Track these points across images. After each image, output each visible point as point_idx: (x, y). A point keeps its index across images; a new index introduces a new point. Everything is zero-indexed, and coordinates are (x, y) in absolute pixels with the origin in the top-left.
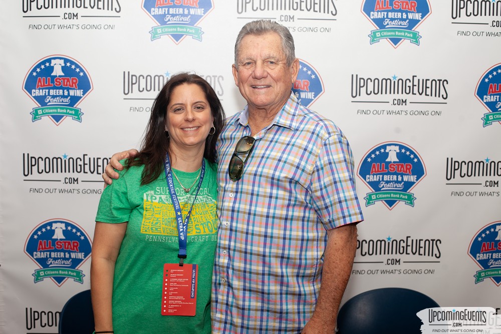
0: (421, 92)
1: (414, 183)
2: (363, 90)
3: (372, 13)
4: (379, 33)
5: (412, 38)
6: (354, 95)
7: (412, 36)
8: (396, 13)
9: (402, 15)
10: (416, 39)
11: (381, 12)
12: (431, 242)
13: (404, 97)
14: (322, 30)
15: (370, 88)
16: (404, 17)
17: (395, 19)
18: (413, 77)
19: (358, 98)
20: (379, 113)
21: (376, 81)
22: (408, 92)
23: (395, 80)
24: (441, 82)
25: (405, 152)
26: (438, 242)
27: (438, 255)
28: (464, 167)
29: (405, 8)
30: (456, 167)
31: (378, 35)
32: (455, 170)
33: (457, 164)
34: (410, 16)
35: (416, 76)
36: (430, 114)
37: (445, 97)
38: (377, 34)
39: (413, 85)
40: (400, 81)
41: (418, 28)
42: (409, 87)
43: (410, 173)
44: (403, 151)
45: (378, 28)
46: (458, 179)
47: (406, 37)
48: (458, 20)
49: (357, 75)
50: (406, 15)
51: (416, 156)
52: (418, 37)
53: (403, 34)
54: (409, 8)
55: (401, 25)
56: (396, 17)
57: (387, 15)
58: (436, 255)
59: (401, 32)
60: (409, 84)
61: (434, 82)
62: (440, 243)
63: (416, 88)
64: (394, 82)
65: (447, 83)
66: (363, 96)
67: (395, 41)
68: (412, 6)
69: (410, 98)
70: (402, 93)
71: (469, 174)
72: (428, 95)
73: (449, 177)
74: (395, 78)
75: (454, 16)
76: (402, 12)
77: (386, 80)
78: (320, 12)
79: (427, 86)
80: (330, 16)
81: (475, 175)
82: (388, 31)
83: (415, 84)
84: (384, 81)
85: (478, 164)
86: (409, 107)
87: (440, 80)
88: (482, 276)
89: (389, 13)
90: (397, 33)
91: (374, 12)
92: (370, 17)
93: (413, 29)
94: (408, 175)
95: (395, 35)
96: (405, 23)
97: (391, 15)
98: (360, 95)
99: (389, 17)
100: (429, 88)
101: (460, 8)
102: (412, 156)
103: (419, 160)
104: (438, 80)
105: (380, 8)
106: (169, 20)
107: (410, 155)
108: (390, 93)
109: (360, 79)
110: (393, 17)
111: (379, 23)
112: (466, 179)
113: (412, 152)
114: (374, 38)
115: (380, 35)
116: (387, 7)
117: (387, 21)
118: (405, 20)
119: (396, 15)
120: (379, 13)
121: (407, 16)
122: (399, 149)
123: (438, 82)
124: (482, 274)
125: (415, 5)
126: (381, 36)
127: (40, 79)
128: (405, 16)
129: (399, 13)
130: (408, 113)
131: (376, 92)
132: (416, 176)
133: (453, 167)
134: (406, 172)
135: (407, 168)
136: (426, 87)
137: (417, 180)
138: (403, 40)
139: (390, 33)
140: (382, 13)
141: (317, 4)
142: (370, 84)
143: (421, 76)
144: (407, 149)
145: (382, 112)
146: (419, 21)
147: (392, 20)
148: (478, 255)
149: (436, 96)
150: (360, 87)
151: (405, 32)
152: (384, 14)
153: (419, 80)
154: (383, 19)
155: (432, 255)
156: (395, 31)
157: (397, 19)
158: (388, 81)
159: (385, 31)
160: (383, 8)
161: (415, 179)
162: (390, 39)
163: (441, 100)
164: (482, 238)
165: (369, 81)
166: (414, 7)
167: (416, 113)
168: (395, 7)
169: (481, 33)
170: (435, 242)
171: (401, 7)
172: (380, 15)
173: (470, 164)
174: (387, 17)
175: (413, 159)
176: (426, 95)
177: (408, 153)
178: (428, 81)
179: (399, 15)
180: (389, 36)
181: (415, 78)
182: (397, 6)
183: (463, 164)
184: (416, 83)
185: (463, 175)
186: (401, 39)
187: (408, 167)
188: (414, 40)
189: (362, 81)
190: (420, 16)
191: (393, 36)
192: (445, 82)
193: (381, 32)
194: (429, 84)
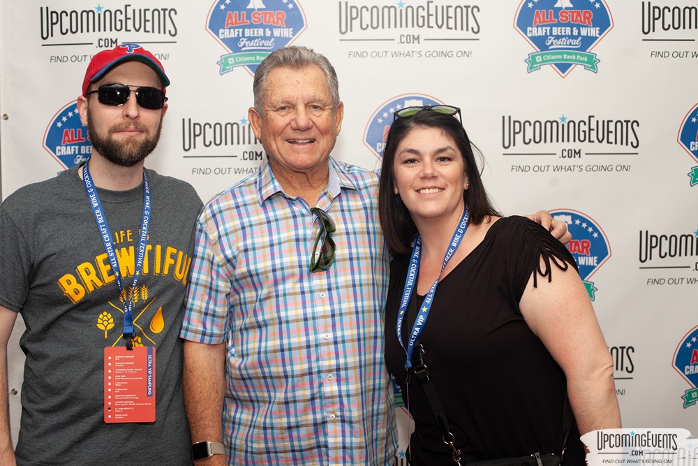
0: (600, 138)
1: (594, 267)
2: (519, 137)
3: (529, 29)
4: (540, 57)
5: (586, 62)
6: (507, 145)
7: (586, 59)
8: (563, 28)
9: (572, 31)
10: (592, 64)
11: (542, 26)
12: (620, 350)
13: (576, 146)
14: (460, 54)
15: (529, 135)
16: (574, 34)
17: (562, 37)
18: (590, 117)
19: (512, 150)
20: (542, 170)
21: (537, 124)
22: (582, 138)
23: (563, 122)
24: (630, 124)
25: (581, 224)
26: (630, 350)
27: (630, 369)
28: (665, 244)
29: (576, 21)
30: (654, 244)
31: (539, 59)
32: (651, 247)
33: (654, 239)
34: (584, 32)
35: (593, 117)
36: (614, 169)
37: (635, 144)
38: (537, 58)
39: (590, 130)
40: (571, 124)
41: (595, 49)
42: (585, 132)
43: (588, 253)
44: (578, 222)
45: (539, 50)
46: (656, 260)
47: (579, 61)
48: (651, 35)
49: (510, 117)
50: (577, 31)
51: (595, 230)
52: (595, 61)
53: (574, 58)
54: (581, 21)
55: (570, 44)
56: (563, 34)
57: (551, 31)
58: (627, 368)
59: (571, 54)
60: (583, 127)
61: (619, 124)
62: (633, 351)
63: (593, 134)
64: (563, 125)
65: (638, 126)
66: (520, 147)
67: (563, 67)
68: (585, 18)
69: (585, 147)
70: (574, 141)
71: (673, 253)
72: (611, 143)
73: (643, 258)
74: (563, 119)
75: (646, 30)
76: (572, 26)
77: (552, 123)
78: (456, 29)
79: (610, 130)
80: (470, 35)
81: (680, 255)
82: (553, 54)
83: (592, 128)
84: (549, 124)
85: (684, 238)
86: (584, 160)
87: (627, 122)
88: (693, 396)
89: (554, 28)
90: (565, 56)
91: (532, 27)
92: (526, 35)
93: (588, 51)
94: (585, 256)
95: (563, 59)
96: (577, 42)
97: (556, 31)
98: (514, 145)
99: (554, 34)
100: (612, 132)
101: (654, 19)
102: (590, 230)
103: (600, 234)
104: (625, 121)
105: (540, 22)
106: (244, 46)
107: (587, 228)
108: (558, 141)
109: (515, 122)
110: (559, 34)
111: (540, 42)
112: (669, 261)
113: (590, 224)
114: (532, 64)
115: (541, 60)
116: (551, 20)
117: (550, 39)
118: (576, 38)
119: (563, 31)
120: (540, 28)
121: (579, 32)
122: (572, 220)
123: (625, 124)
124: (693, 394)
125: (590, 16)
126: (543, 61)
127: (66, 131)
128: (575, 32)
129: (567, 28)
130: (584, 168)
131: (537, 140)
132: (596, 258)
133: (649, 244)
134: (583, 252)
135: (583, 247)
136: (608, 132)
137: (598, 263)
138: (573, 65)
139: (555, 57)
140: (544, 28)
141: (451, 18)
142: (529, 130)
143: (601, 116)
144: (583, 220)
145: (546, 168)
146: (597, 38)
147: (558, 37)
148: (687, 367)
149: (622, 144)
150: (515, 133)
151: (576, 55)
152: (546, 30)
153: (598, 122)
154: (545, 38)
155: (622, 369)
156: (562, 54)
157: (565, 36)
158: (555, 124)
159: (548, 54)
160: (544, 21)
161: (596, 261)
162: (555, 64)
163: (630, 149)
164: (692, 343)
165: (527, 124)
166: (588, 18)
167: (595, 168)
168: (561, 19)
169: (685, 53)
170: (625, 350)
171: (570, 19)
172: (540, 32)
173: (673, 239)
174: (551, 35)
175: (592, 233)
176: (608, 142)
177: (584, 225)
178: (610, 123)
179: (568, 30)
180: (554, 60)
181: (592, 119)
182: (564, 19)
183: (663, 239)
184: (593, 126)
185: (663, 255)
186: (572, 64)
187: (585, 245)
188: (590, 66)
189: (517, 124)
190: (598, 32)
191: (560, 60)
192: (635, 124)
193: (542, 56)
194: (612, 128)
